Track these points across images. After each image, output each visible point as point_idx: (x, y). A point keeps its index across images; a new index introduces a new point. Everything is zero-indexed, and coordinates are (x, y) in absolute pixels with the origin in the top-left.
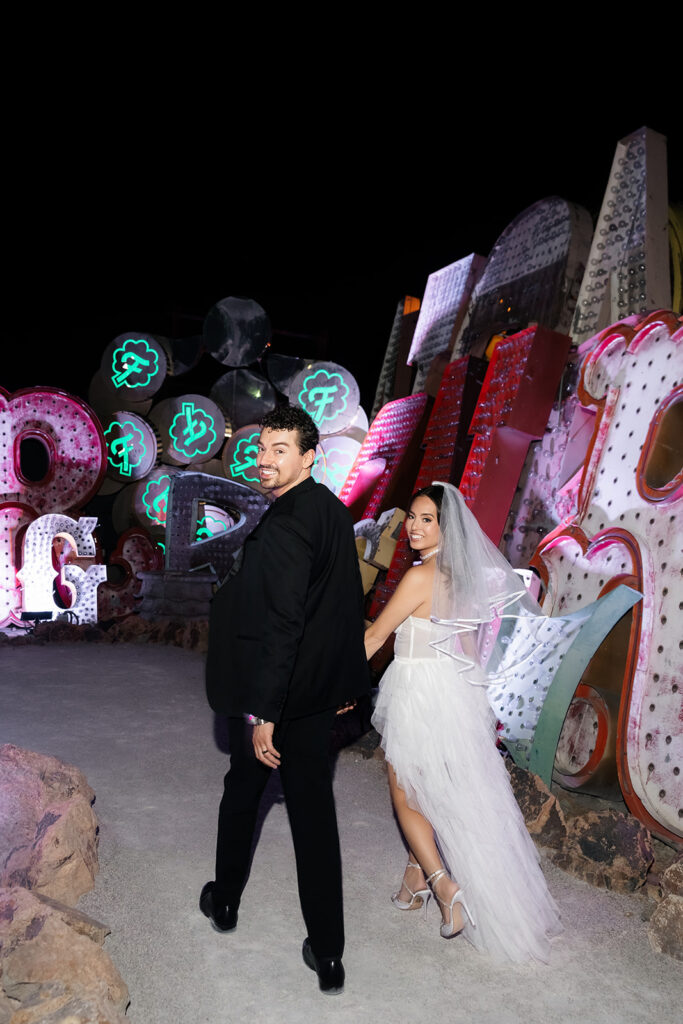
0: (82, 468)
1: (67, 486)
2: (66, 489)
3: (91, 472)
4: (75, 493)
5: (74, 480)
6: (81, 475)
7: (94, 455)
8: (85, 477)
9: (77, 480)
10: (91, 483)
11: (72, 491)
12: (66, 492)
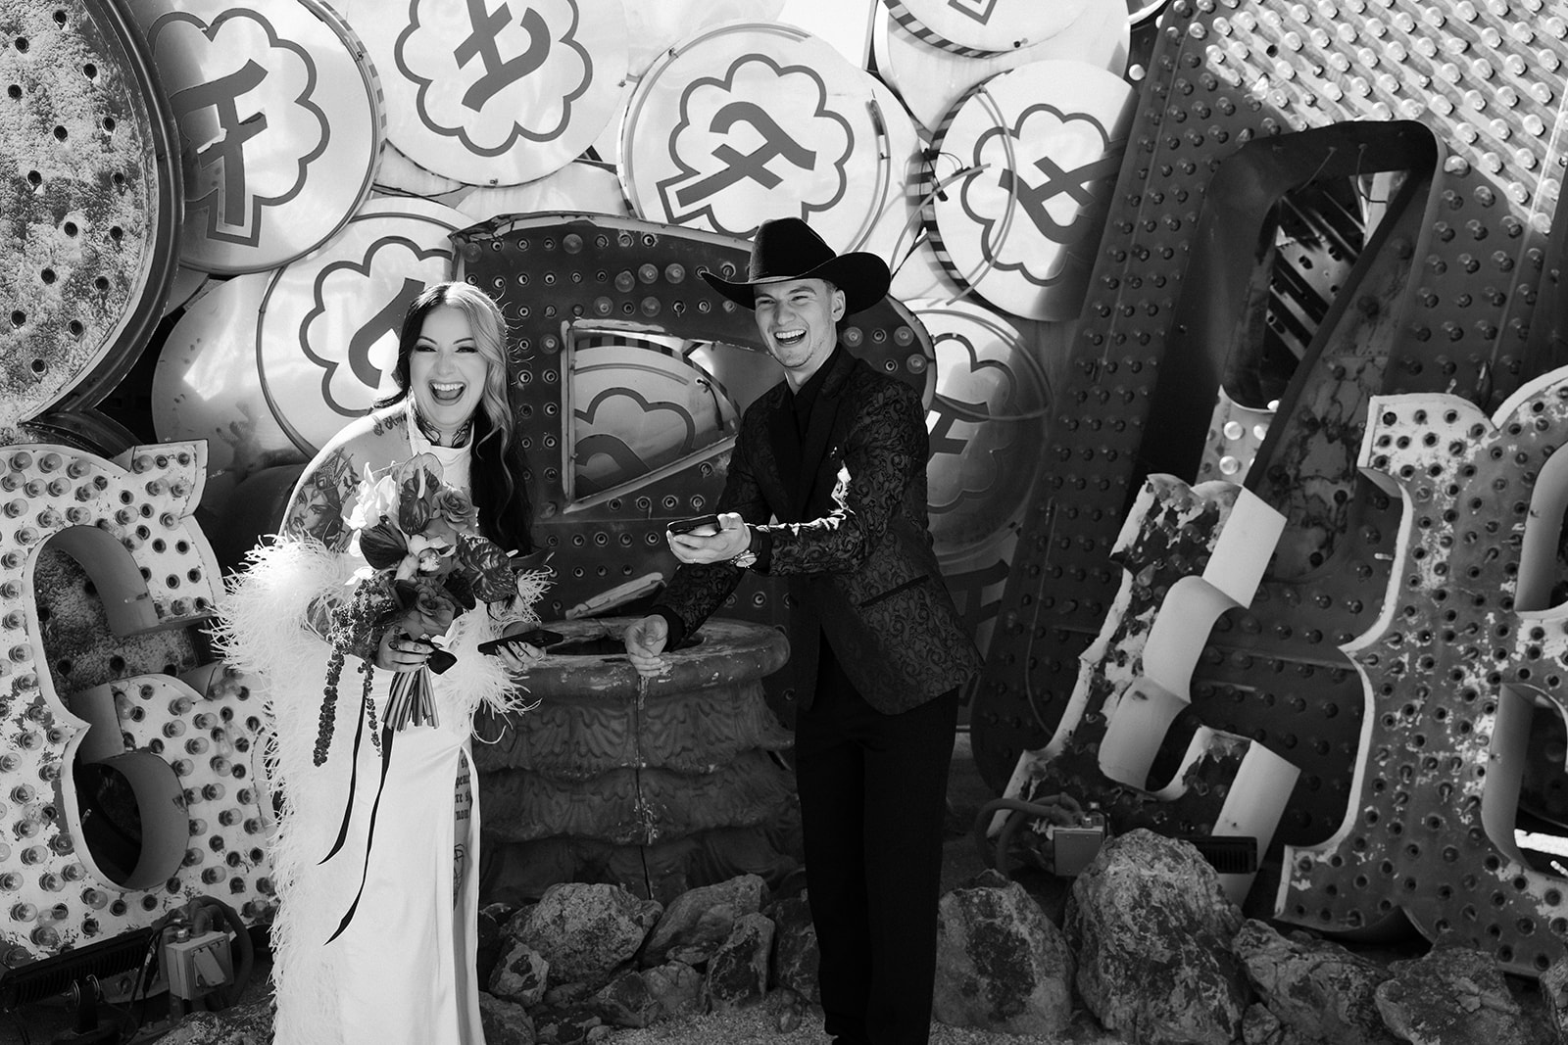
0: (78, 218)
1: (21, 305)
2: (19, 318)
3: (117, 233)
4: (63, 336)
5: (49, 276)
6: (75, 250)
7: (118, 162)
8: (95, 259)
9: (63, 273)
10: (124, 282)
11: (49, 327)
12: (25, 330)
